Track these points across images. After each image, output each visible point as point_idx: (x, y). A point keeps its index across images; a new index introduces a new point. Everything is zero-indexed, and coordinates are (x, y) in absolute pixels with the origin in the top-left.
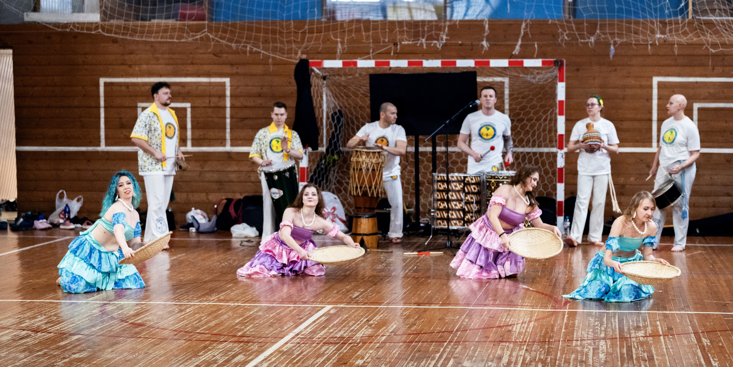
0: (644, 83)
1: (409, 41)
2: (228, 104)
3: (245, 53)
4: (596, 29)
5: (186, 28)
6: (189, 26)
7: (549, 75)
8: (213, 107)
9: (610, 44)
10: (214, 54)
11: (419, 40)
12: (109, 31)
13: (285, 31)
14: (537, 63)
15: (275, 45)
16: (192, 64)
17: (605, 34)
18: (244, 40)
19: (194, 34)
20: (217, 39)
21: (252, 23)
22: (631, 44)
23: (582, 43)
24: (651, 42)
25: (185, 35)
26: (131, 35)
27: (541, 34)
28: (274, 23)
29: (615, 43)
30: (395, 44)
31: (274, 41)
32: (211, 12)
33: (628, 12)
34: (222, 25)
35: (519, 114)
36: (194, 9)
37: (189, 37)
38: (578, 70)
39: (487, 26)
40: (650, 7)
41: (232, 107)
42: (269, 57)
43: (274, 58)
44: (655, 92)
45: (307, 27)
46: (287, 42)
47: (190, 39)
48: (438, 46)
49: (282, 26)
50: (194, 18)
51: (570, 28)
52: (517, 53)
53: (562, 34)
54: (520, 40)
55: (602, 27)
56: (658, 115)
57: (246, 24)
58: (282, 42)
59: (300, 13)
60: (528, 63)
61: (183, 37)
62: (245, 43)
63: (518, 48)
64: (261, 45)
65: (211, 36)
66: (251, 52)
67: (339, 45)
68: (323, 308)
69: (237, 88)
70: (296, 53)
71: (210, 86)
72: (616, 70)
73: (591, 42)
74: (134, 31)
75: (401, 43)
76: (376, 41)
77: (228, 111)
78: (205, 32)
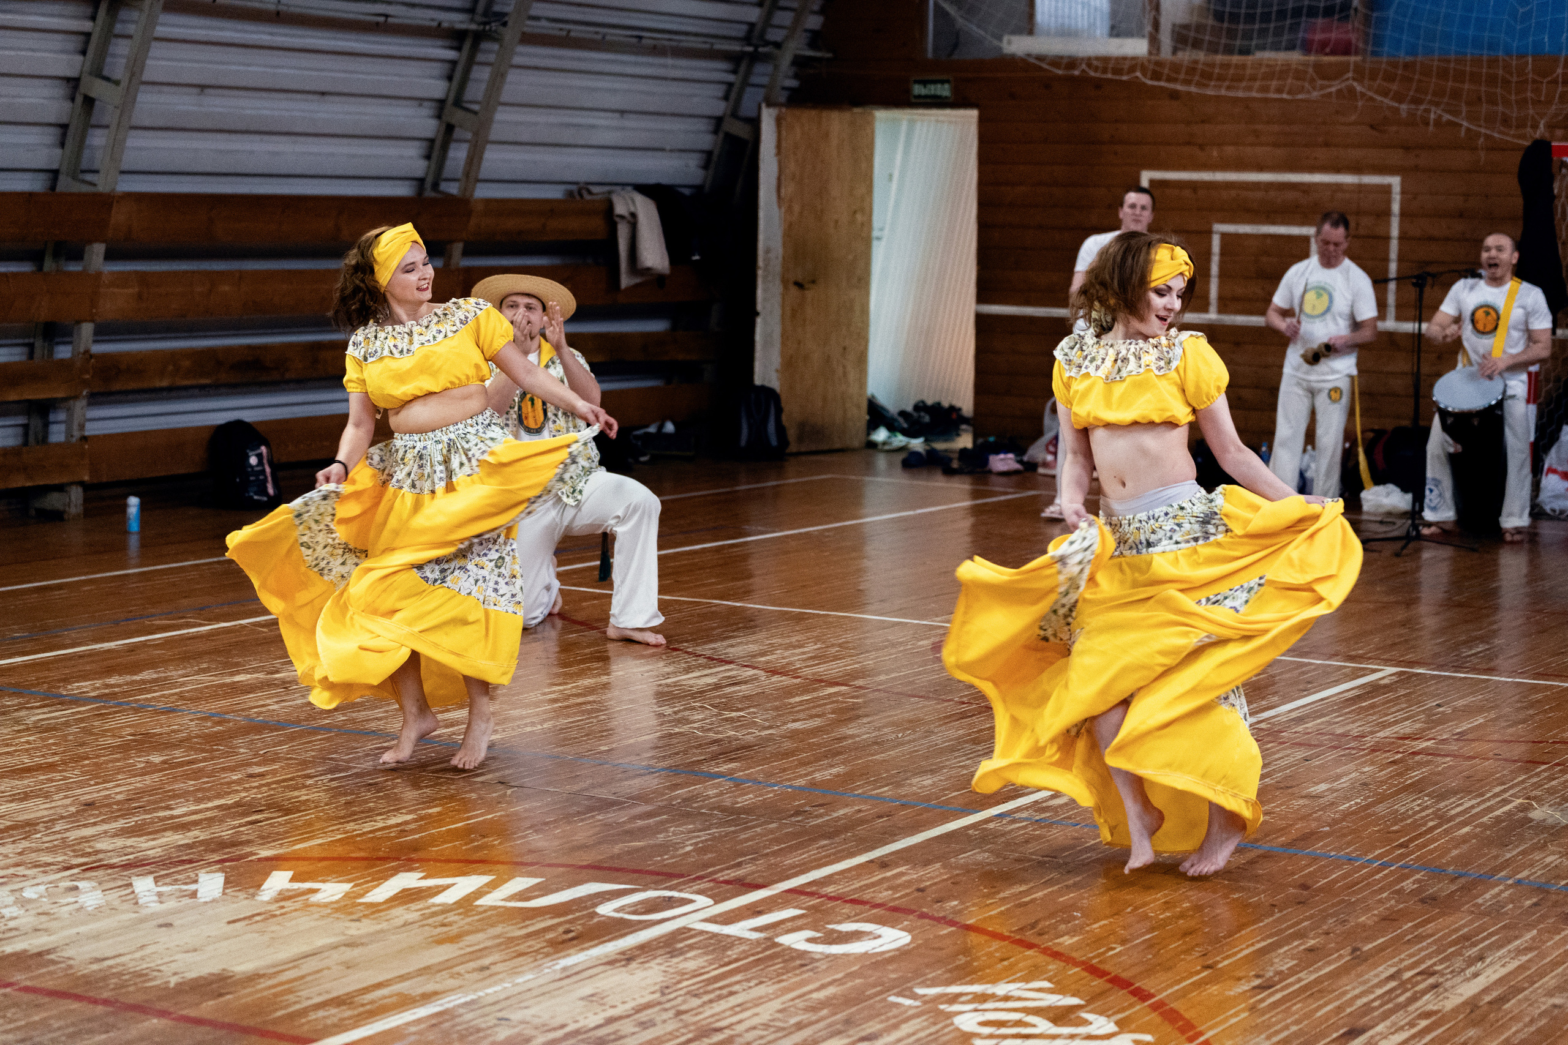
2: (1395, 232)
3: (1426, 124)
5: (1310, 70)
6: (1317, 66)
8: (1363, 237)
10: (1372, 127)
12: (1156, 76)
13: (1515, 79)
15: (1493, 108)
16: (1327, 145)
18: (1429, 97)
19: (1326, 83)
20: (1370, 94)
21: (1449, 61)
25: (1307, 85)
26: (1199, 84)
28: (1493, 62)
31: (1492, 101)
32: (1364, 37)
34: (1384, 66)
36: (1331, 30)
37: (1314, 88)
41: (1402, 238)
42: (1479, 134)
43: (1488, 137)
45: (1560, 71)
46: (1518, 102)
47: (1315, 94)
49: (1508, 69)
50: (1328, 50)
57: (1436, 63)
58: (1506, 102)
59: (1546, 40)
61: (1302, 90)
62: (1431, 102)
64: (1464, 109)
65: (1359, 88)
68: (1374, 671)
69: (1415, 198)
70: (1535, 127)
71: (1360, 192)
74: (1207, 76)
77: (1394, 245)
78: (1348, 79)
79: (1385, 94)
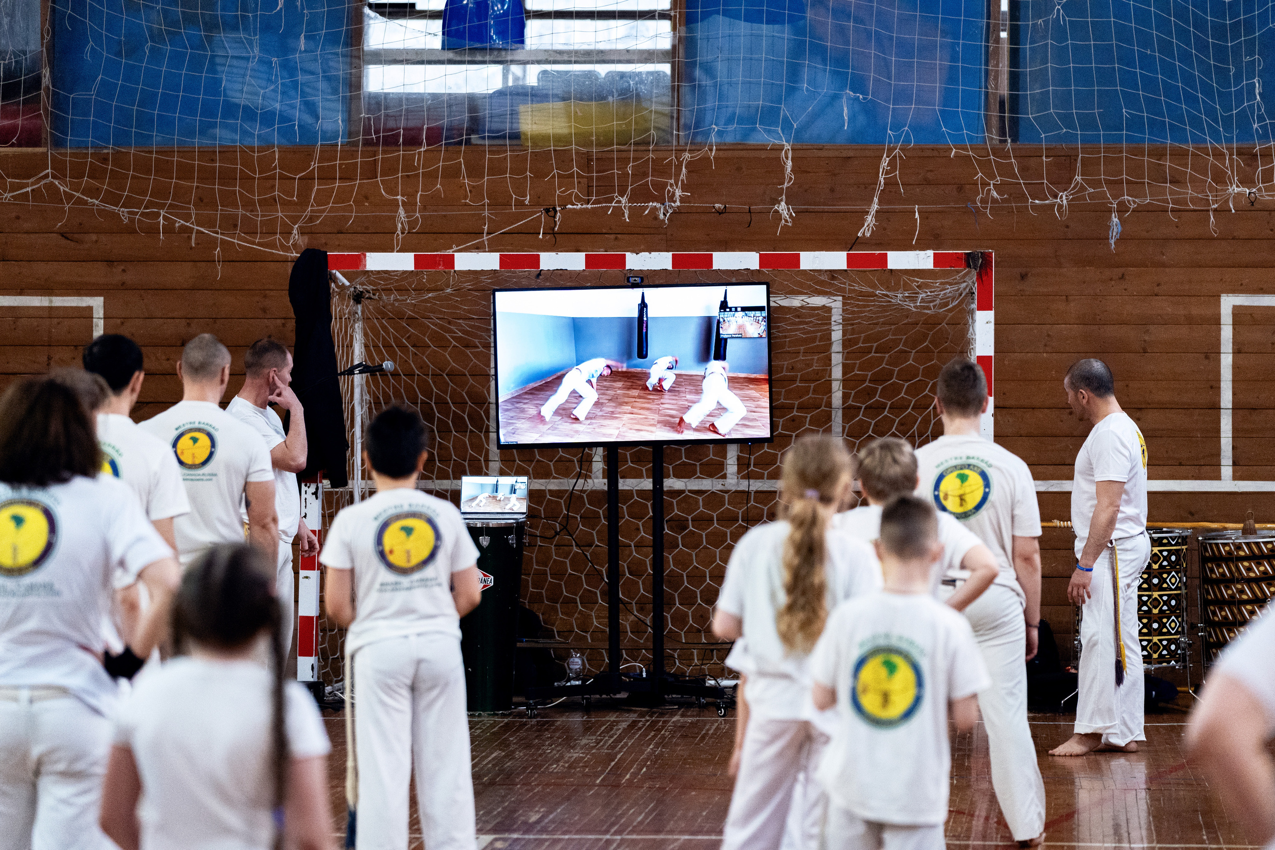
0: (1195, 311)
1: (588, 202)
3: (153, 230)
4: (1072, 171)
7: (949, 289)
9: (1110, 211)
10: (62, 235)
11: (611, 200)
13: (257, 176)
14: (923, 260)
15: (231, 210)
17: (1096, 184)
18: (148, 198)
19: (17, 181)
20: (77, 194)
21: (171, 153)
22: (1165, 211)
23: (1035, 207)
24: (1216, 206)
27: (928, 182)
29: (1122, 209)
30: (550, 211)
31: (228, 199)
32: (58, 123)
33: (1157, 128)
34: (89, 159)
35: (871, 393)
36: (15, 115)
38: (1023, 277)
39: (789, 164)
40: (1211, 113)
42: (214, 243)
43: (226, 246)
44: (1227, 333)
45: (314, 165)
46: (262, 203)
47: (8, 196)
48: (662, 216)
49: (247, 162)
50: (14, 139)
51: (1006, 170)
52: (868, 235)
53: (985, 184)
54: (876, 200)
55: (1089, 166)
56: (1234, 394)
57: (154, 156)
58: (249, 204)
60: (898, 260)
62: (152, 205)
63: (870, 219)
64: (193, 212)
65: (62, 189)
66: (169, 229)
67: (401, 211)
69: (125, 324)
70: (287, 233)
71: (53, 317)
72: (1123, 277)
73: (1060, 206)
75: (564, 208)
76: (499, 201)
78: (46, 176)
79: (93, 192)
